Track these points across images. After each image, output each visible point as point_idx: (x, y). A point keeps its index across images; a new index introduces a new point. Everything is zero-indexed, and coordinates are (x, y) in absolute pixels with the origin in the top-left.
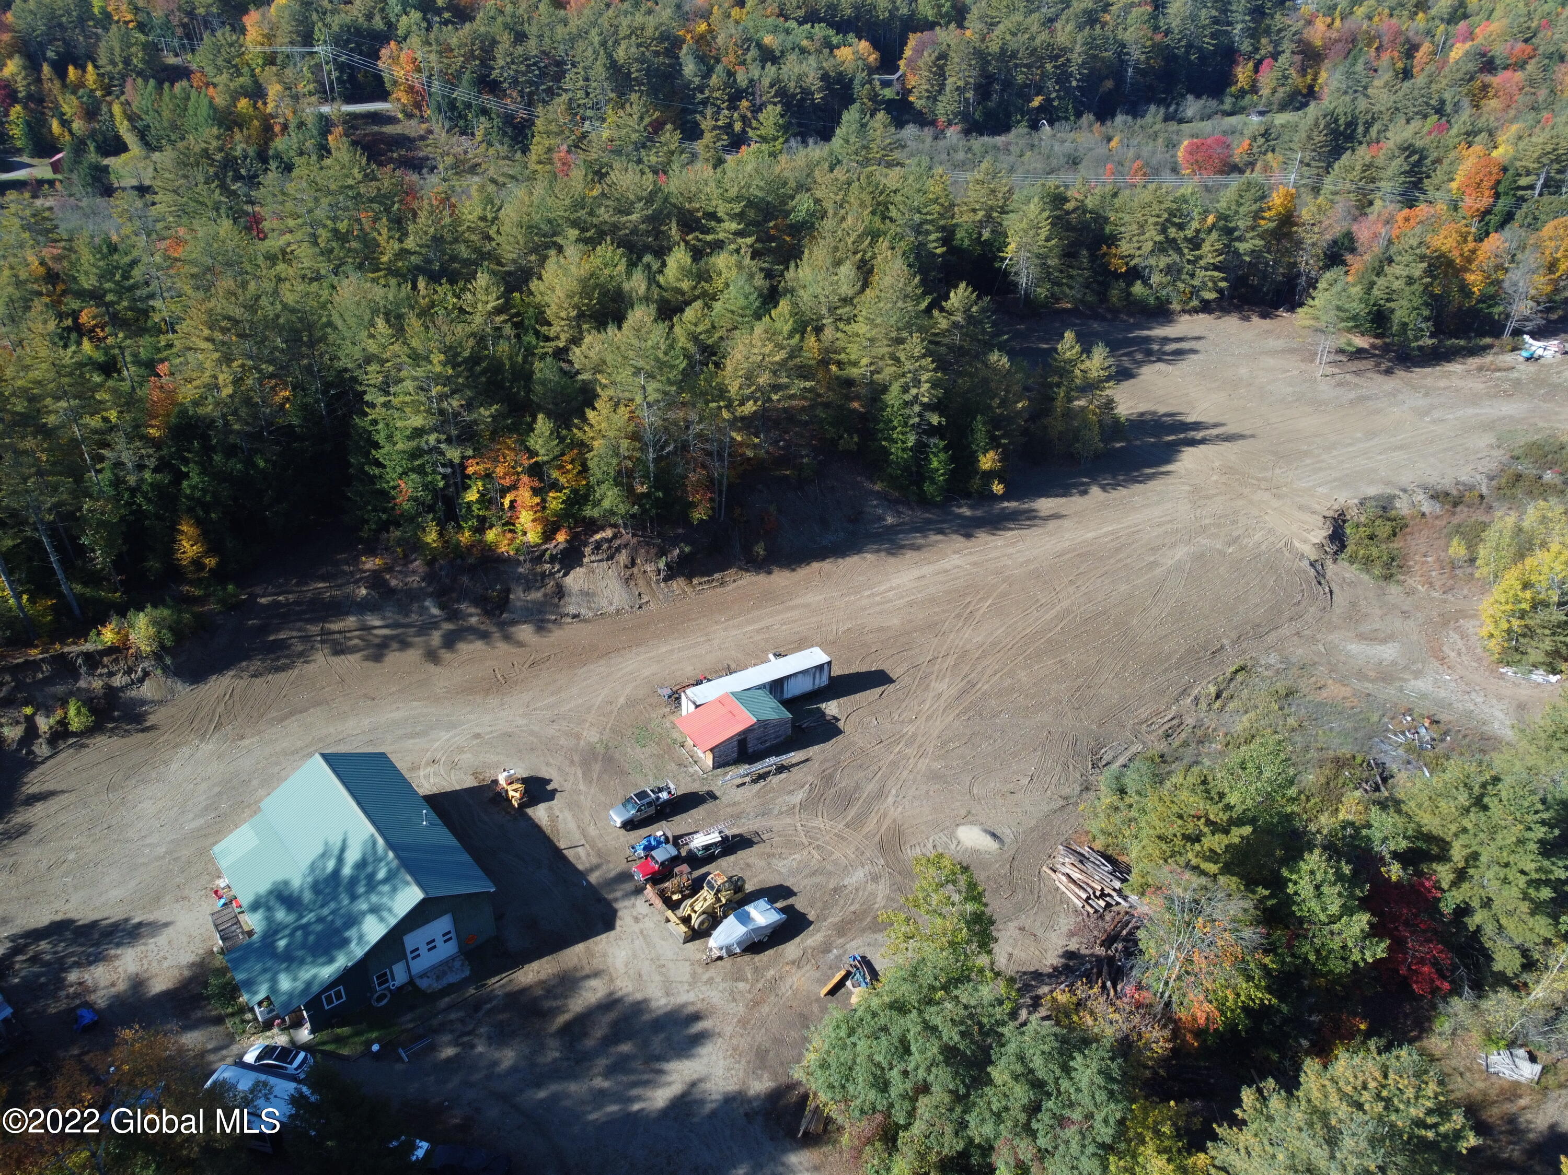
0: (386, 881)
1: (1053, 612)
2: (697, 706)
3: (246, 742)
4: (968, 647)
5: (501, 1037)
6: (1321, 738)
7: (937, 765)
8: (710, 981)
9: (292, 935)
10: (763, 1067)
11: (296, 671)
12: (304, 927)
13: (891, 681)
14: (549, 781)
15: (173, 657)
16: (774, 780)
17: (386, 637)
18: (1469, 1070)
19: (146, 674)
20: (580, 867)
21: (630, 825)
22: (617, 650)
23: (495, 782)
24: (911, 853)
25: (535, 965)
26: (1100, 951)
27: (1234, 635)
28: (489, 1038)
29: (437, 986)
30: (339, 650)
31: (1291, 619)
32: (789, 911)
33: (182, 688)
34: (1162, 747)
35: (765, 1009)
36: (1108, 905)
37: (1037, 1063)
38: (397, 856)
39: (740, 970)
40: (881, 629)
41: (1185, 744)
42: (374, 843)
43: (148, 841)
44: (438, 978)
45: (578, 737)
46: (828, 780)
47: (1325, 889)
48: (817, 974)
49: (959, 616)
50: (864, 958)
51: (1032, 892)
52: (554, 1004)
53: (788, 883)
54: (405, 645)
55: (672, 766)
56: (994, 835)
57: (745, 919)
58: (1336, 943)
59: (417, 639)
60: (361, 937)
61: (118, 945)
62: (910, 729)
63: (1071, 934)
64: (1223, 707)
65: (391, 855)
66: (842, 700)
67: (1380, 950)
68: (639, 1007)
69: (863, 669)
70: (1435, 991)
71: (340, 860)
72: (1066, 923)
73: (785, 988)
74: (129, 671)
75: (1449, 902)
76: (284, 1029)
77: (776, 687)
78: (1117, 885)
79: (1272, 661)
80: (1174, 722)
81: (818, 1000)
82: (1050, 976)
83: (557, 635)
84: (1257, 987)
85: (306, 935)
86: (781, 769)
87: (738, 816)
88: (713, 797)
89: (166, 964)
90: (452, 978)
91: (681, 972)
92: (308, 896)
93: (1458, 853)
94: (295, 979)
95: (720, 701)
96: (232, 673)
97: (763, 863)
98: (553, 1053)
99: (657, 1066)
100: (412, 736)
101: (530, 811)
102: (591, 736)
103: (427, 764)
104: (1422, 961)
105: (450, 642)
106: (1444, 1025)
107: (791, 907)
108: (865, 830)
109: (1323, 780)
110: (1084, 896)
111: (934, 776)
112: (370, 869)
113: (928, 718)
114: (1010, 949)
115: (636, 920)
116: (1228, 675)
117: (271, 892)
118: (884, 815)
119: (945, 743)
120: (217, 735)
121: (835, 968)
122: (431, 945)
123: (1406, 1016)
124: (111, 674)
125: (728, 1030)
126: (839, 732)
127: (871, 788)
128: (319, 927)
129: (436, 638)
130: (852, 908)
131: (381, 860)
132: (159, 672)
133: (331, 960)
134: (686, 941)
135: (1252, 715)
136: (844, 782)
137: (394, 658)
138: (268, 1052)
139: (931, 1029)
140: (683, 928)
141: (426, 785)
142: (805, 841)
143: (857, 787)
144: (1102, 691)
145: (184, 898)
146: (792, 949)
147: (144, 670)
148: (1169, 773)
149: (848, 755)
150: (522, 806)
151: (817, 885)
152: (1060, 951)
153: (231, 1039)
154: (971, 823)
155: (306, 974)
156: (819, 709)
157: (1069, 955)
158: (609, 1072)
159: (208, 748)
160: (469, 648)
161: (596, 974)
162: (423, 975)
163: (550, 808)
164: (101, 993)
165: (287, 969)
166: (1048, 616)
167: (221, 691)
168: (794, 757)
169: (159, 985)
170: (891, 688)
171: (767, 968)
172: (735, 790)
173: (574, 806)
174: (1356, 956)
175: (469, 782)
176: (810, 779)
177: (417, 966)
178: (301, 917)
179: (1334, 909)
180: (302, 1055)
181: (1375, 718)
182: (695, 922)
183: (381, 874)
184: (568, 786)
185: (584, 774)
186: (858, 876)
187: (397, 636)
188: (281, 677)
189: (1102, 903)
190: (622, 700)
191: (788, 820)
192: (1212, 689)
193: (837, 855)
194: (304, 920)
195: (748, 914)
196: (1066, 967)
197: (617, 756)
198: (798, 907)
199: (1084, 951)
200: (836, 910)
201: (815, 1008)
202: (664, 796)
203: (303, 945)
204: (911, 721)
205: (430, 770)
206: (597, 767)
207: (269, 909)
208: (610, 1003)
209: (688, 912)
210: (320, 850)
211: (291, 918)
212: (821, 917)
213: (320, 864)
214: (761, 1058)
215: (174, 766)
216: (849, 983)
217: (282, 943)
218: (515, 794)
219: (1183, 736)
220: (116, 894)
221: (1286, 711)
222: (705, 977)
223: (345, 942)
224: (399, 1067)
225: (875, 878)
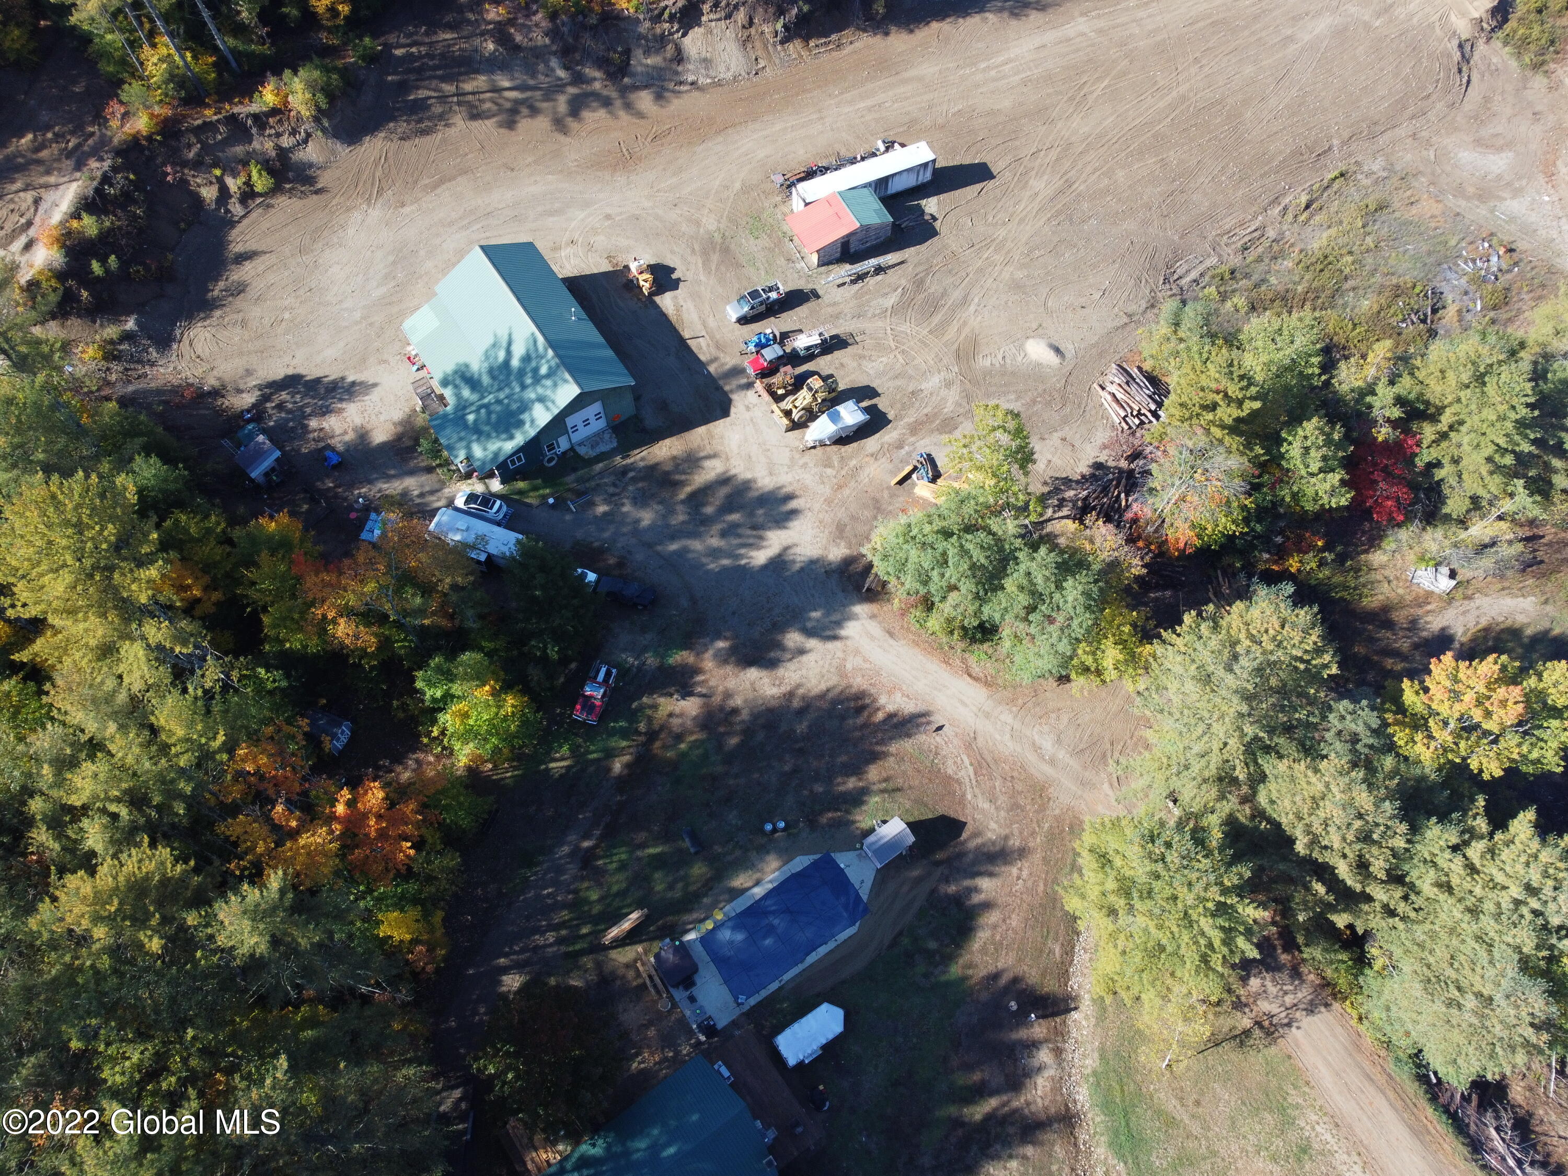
0: (548, 376)
1: (1169, 99)
2: (807, 204)
3: (406, 210)
4: (1073, 139)
5: (641, 500)
6: (1392, 262)
7: (1019, 274)
8: (805, 466)
9: (477, 411)
10: (842, 538)
11: (440, 135)
12: (486, 406)
13: (992, 177)
14: (673, 270)
15: (330, 119)
16: (871, 281)
17: (516, 102)
18: (1397, 578)
19: (309, 135)
20: (703, 358)
21: (744, 320)
22: (734, 125)
23: (627, 267)
24: (984, 363)
25: (667, 442)
26: (1123, 464)
27: (1346, 135)
28: (635, 498)
29: (592, 453)
30: (475, 115)
31: (1413, 117)
32: (872, 411)
33: (342, 149)
34: (1235, 261)
35: (847, 492)
36: (1142, 423)
37: (1039, 580)
38: (557, 355)
39: (829, 458)
40: (992, 113)
41: (1259, 260)
42: (535, 342)
43: (345, 305)
44: (593, 447)
45: (698, 223)
46: (919, 284)
47: (1313, 452)
48: (890, 466)
49: (1071, 99)
50: (929, 455)
51: (1079, 406)
52: (683, 477)
53: (873, 385)
54: (534, 111)
55: (782, 261)
56: (1057, 350)
57: (835, 418)
58: (1310, 492)
59: (545, 105)
60: (533, 421)
61: (341, 400)
62: (1002, 233)
63: (1105, 447)
64: (1309, 219)
65: (550, 353)
66: (942, 197)
67: (1343, 499)
68: (747, 485)
69: (967, 161)
70: (1391, 519)
71: (509, 352)
72: (1102, 436)
73: (864, 476)
74: (294, 132)
75: (1425, 457)
76: (481, 479)
77: (880, 185)
78: (1153, 407)
79: (1375, 167)
80: (1256, 234)
81: (889, 488)
82: (1078, 482)
83: (676, 104)
84: (1233, 522)
85: (489, 413)
86: (879, 270)
87: (837, 316)
88: (817, 296)
89: (382, 418)
90: (603, 448)
91: (782, 456)
92: (486, 380)
93: (1446, 419)
94: (485, 449)
95: (828, 201)
96: (382, 135)
97: (855, 364)
98: (680, 517)
99: (761, 532)
100: (552, 213)
101: (658, 299)
102: (710, 223)
103: (567, 245)
104: (1388, 498)
105: (576, 108)
106: (1389, 544)
107: (875, 406)
108: (946, 338)
109: (1376, 308)
110: (1123, 414)
111: (1017, 286)
112: (534, 364)
113: (1021, 221)
114: (1049, 457)
115: (748, 408)
116: (1325, 182)
117: (456, 372)
118: (965, 323)
119: (1031, 251)
120: (380, 201)
121: (904, 462)
122: (586, 423)
123: (1364, 533)
124: (278, 135)
125: (817, 506)
126: (933, 233)
127: (956, 295)
128: (498, 408)
129: (562, 104)
130: (926, 411)
131: (542, 357)
132: (319, 133)
133: (511, 437)
134: (789, 430)
135: (1333, 231)
136: (933, 287)
137: (525, 124)
138: (471, 498)
139: (964, 552)
140: (785, 421)
141: (568, 266)
142: (892, 344)
143: (944, 294)
144: (1194, 197)
145: (385, 361)
146: (871, 443)
147: (306, 131)
148: (1234, 291)
149: (940, 258)
150: (652, 294)
151: (898, 388)
152: (1091, 461)
153: (443, 484)
154: (1041, 337)
155: (494, 446)
156: (919, 206)
157: (1098, 466)
158: (724, 534)
159: (375, 213)
160: (594, 116)
161: (714, 456)
162: (581, 444)
163: (676, 297)
164: (337, 439)
165: (478, 440)
166: (1161, 104)
167: (376, 153)
168: (890, 258)
169: (380, 435)
170: (990, 184)
171: (851, 458)
172: (836, 289)
173: (696, 296)
174: (1325, 500)
175: (604, 267)
176: (903, 282)
177: (576, 438)
178: (482, 397)
179: (1314, 468)
180: (498, 503)
181: (1453, 243)
182: (796, 415)
183: (544, 370)
184: (689, 276)
185: (704, 264)
186: (934, 381)
187: (527, 99)
188: (425, 141)
189: (1137, 421)
190: (738, 185)
191: (880, 324)
192: (1304, 199)
193: (919, 360)
194: (486, 401)
195: (838, 414)
196: (1093, 476)
197: (733, 246)
198: (880, 407)
199: (1111, 463)
200: (912, 411)
201: (886, 494)
202: (774, 295)
203: (488, 422)
204: (1004, 224)
205: (569, 250)
206: (715, 258)
207: (456, 386)
208: (725, 480)
209: (790, 406)
210: (491, 341)
211: (474, 397)
212: (899, 417)
213: (492, 353)
214: (840, 531)
215: (351, 231)
216: (914, 476)
217: (471, 418)
218: (645, 283)
219: (1260, 249)
220: (330, 353)
221: (1368, 229)
222: (801, 462)
223: (520, 424)
224: (568, 517)
225: (948, 384)
